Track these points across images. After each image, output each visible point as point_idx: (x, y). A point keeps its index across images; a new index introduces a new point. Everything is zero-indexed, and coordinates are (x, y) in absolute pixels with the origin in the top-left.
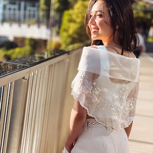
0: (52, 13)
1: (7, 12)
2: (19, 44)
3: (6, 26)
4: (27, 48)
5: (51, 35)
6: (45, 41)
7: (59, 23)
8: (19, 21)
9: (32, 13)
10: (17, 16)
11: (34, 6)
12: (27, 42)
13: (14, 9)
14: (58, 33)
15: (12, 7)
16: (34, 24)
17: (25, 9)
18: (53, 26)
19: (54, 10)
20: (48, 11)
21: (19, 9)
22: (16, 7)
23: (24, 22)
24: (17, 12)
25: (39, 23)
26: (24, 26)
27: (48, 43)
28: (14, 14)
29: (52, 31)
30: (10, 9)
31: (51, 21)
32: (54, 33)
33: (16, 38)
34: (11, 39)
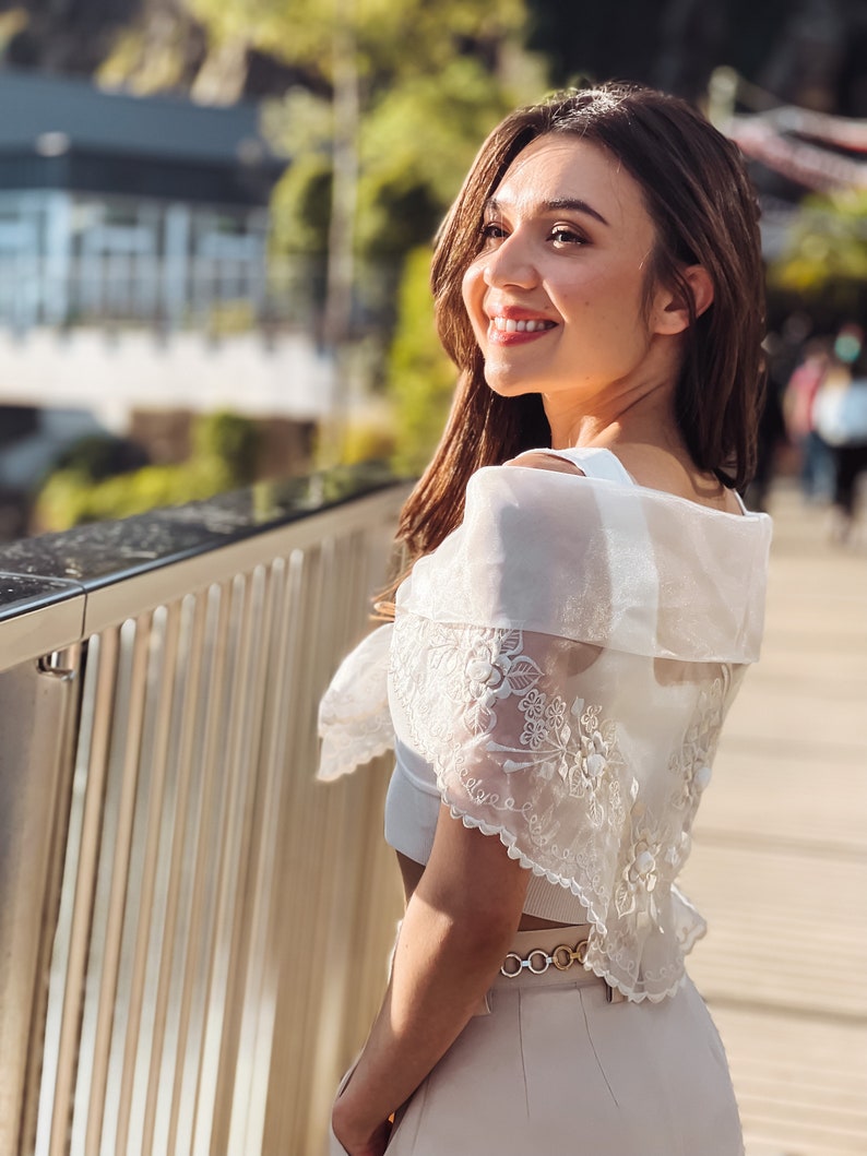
0: (346, 269)
1: (92, 271)
2: (160, 446)
3: (87, 346)
4: (206, 469)
5: (340, 394)
6: (305, 433)
7: (384, 321)
8: (156, 320)
9: (230, 273)
10: (146, 294)
11: (240, 230)
12: (204, 437)
13: (133, 255)
14: (379, 381)
15: (122, 239)
16: (240, 329)
17: (192, 247)
18: (350, 336)
19: (355, 252)
20: (319, 257)
21: (160, 250)
22: (141, 238)
23: (189, 324)
24: (146, 270)
25: (269, 324)
26: (187, 350)
27: (324, 440)
28: (132, 284)
29: (342, 372)
30: (106, 254)
31: (338, 311)
32: (358, 382)
33: (141, 418)
34: (114, 419)
